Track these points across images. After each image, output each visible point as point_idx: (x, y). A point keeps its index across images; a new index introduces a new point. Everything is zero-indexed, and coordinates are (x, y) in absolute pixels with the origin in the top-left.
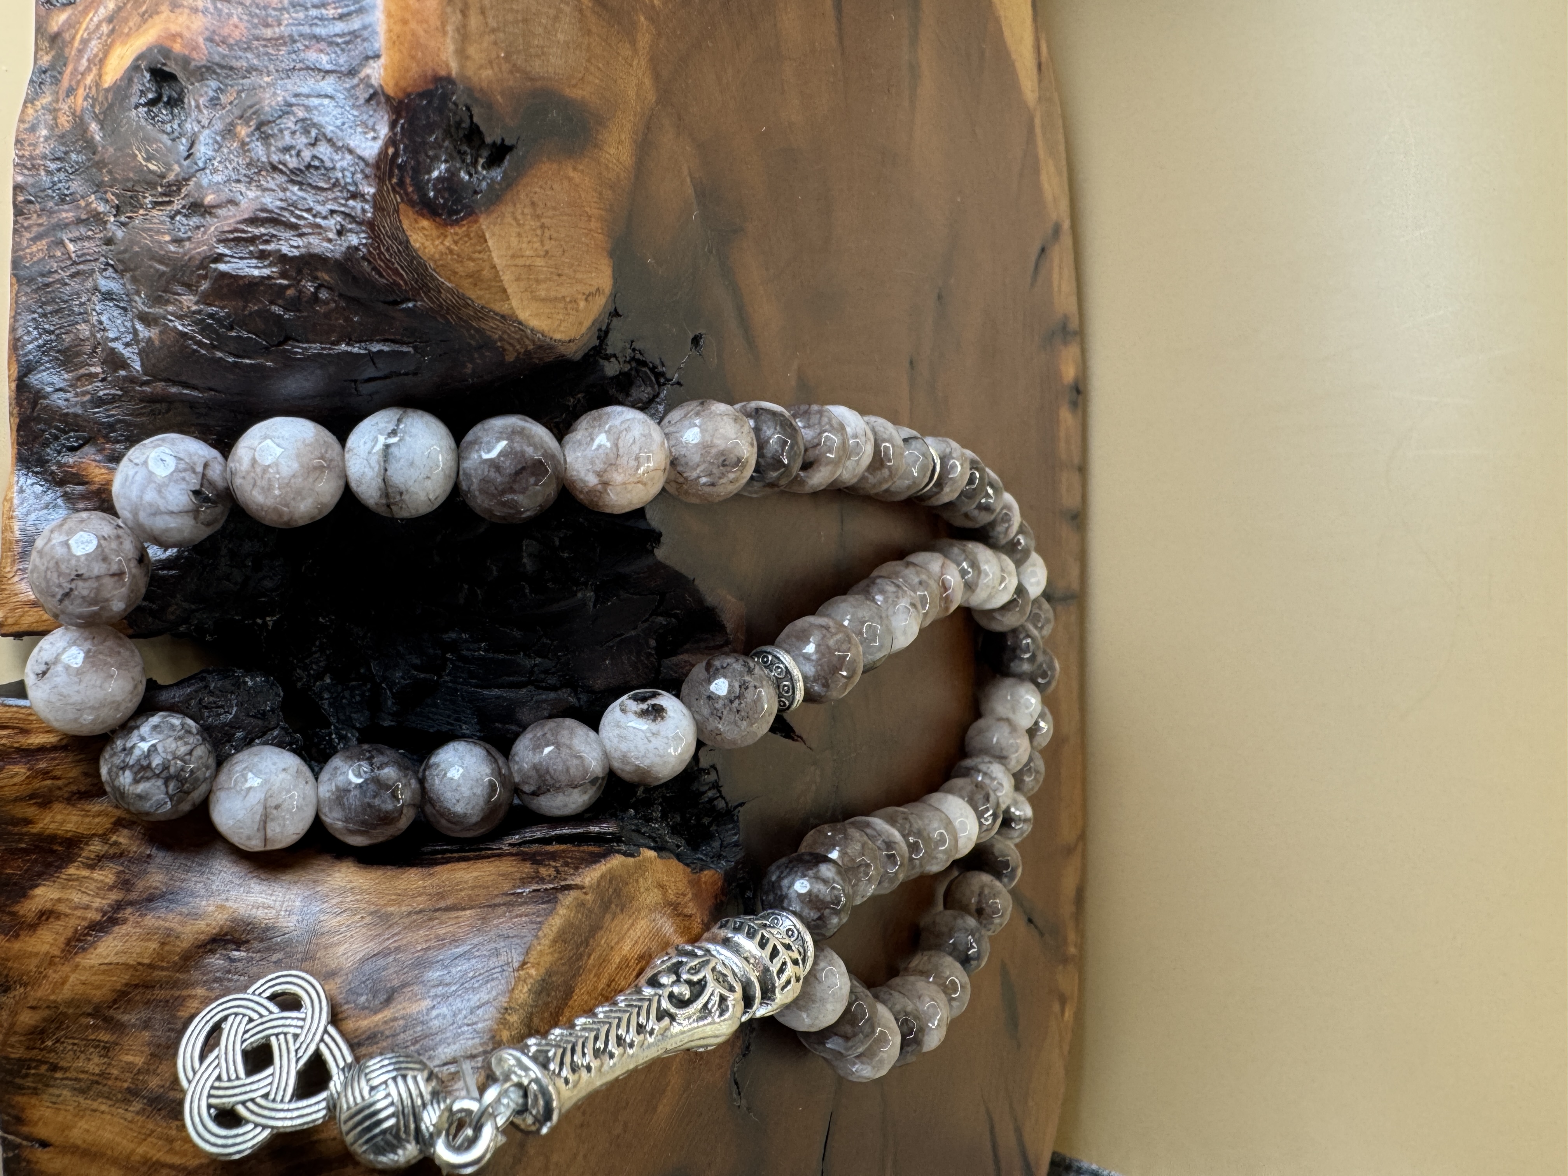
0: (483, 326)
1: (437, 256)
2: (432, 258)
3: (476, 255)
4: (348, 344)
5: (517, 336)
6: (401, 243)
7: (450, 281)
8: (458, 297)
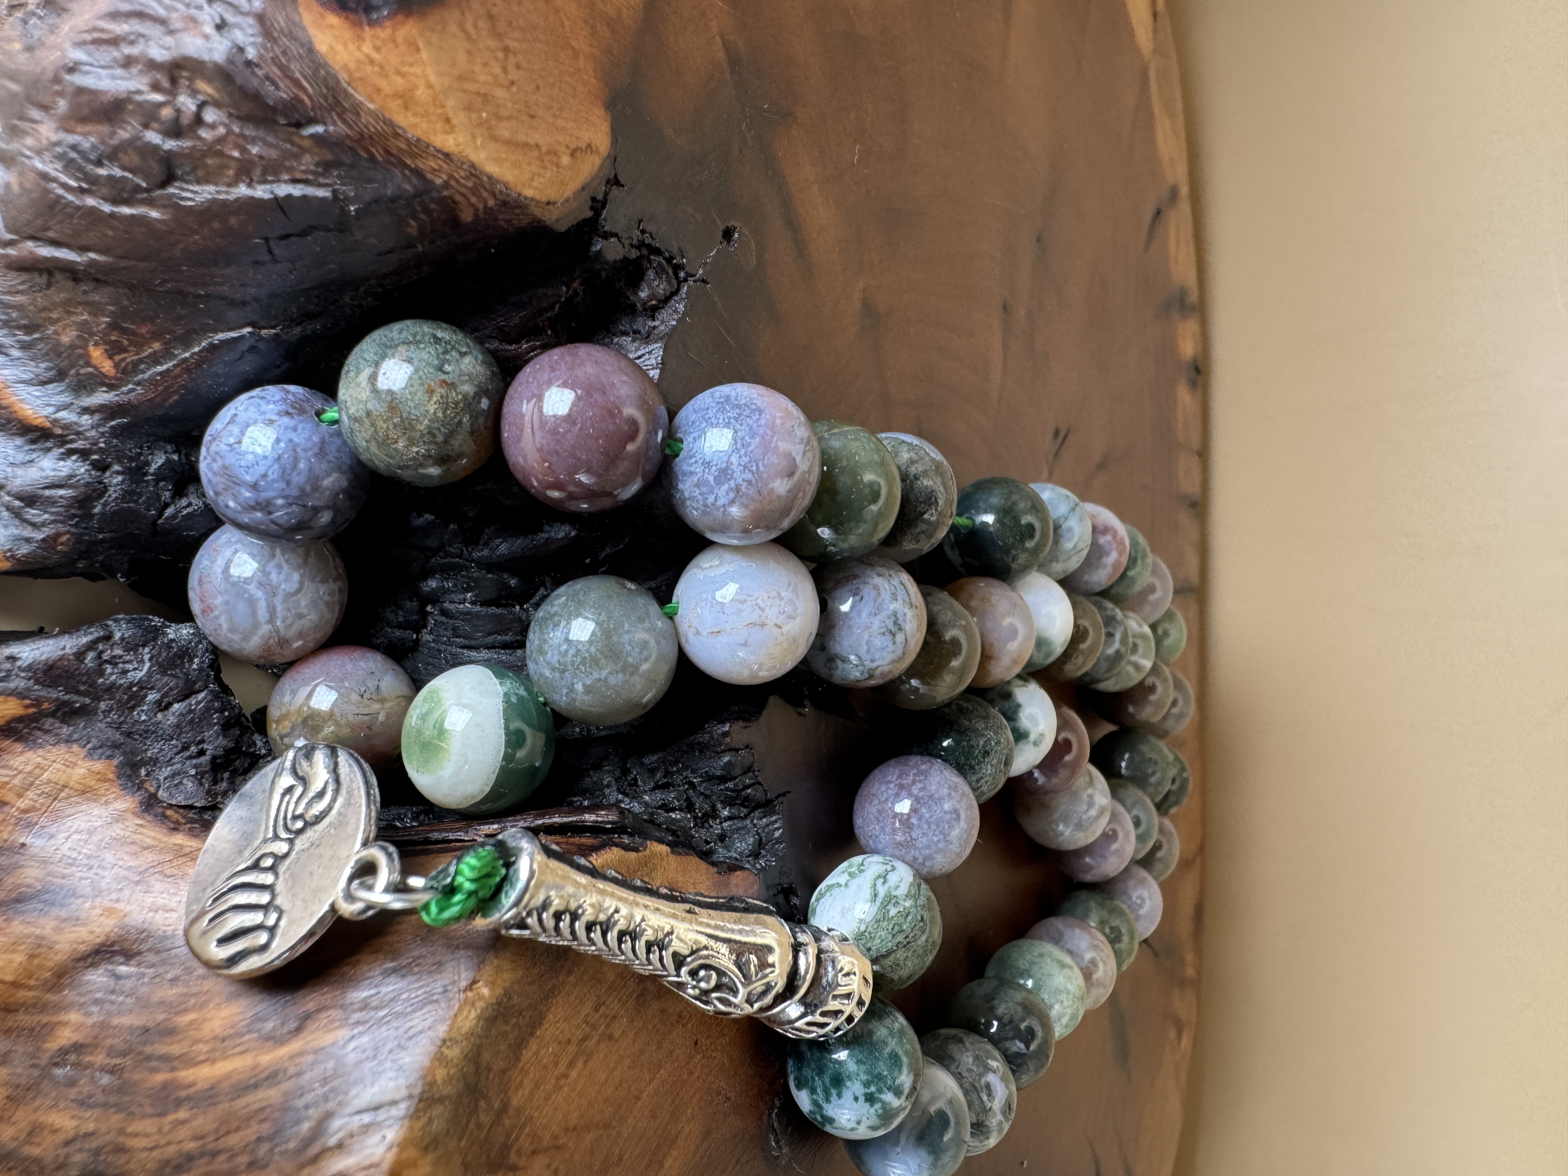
0: (421, 166)
1: (352, 65)
2: (346, 67)
3: (406, 69)
4: (250, 185)
5: (470, 184)
6: (302, 46)
7: (372, 100)
8: (384, 123)
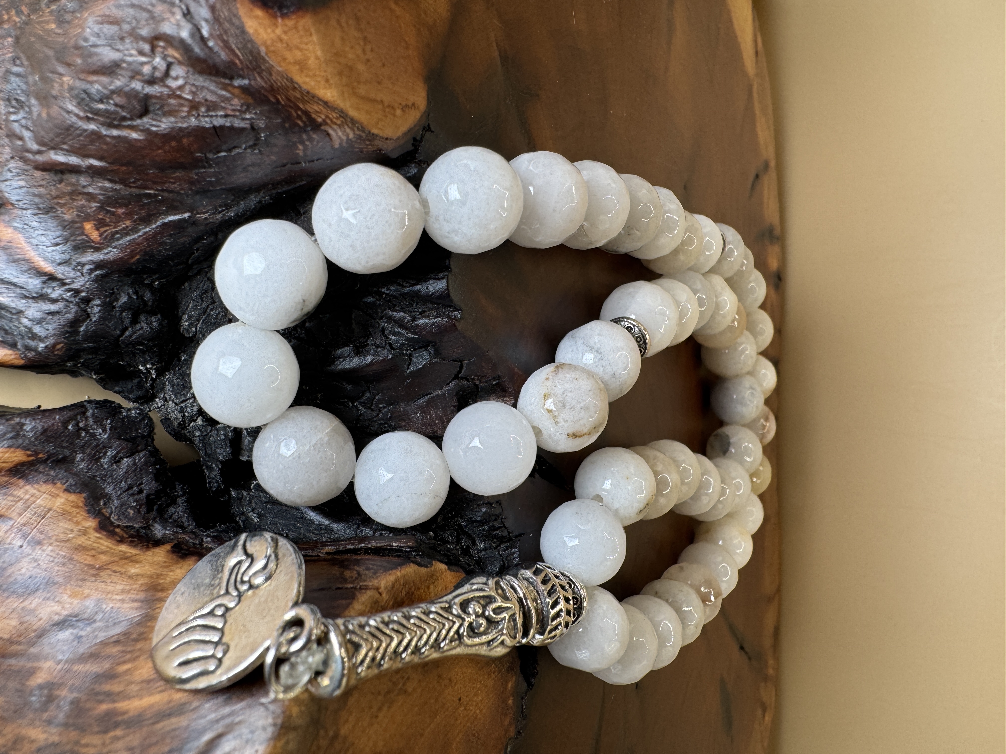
1: (269, 42)
2: (265, 44)
3: (303, 46)
4: (197, 118)
5: (339, 123)
6: (237, 28)
7: (281, 66)
8: (287, 80)
